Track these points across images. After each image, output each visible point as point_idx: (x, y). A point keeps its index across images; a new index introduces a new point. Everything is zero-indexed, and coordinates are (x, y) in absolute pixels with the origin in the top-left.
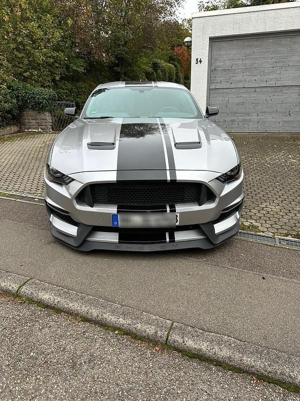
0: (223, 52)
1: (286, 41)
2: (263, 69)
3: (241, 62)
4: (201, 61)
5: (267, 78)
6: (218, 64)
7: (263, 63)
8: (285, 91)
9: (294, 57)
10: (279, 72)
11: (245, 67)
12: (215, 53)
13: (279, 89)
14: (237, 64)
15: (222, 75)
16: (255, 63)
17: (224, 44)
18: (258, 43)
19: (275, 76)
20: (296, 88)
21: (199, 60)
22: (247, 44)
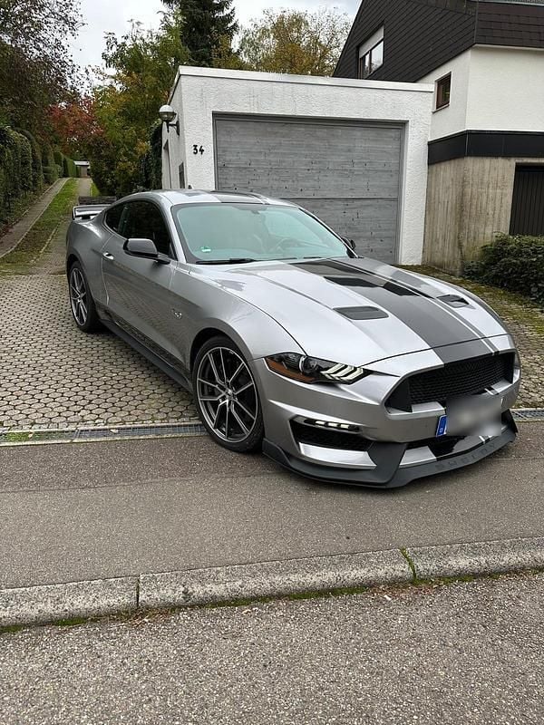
0: (234, 139)
1: (322, 132)
2: (295, 171)
3: (263, 158)
4: (202, 151)
5: (301, 186)
6: (228, 158)
7: (294, 162)
8: (327, 207)
9: (333, 157)
10: (316, 178)
11: (269, 167)
12: (222, 139)
13: (319, 203)
14: (257, 160)
15: (237, 177)
16: (284, 162)
17: (235, 126)
18: (284, 130)
19: (312, 183)
20: (340, 203)
21: (198, 148)
22: (269, 129)
